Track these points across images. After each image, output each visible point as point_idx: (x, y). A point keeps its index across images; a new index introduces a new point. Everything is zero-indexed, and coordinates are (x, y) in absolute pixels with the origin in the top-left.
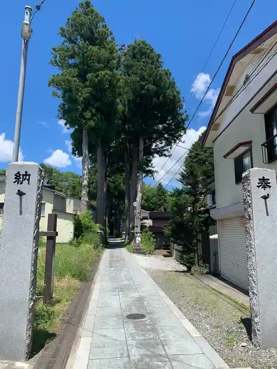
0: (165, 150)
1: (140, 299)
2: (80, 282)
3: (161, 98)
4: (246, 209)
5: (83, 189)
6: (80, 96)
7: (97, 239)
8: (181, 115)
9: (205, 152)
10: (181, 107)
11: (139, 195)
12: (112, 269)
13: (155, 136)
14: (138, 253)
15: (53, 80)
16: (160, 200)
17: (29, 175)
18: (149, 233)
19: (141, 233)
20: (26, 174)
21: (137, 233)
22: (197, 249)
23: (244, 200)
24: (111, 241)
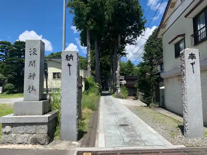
0: (133, 41)
1: (125, 118)
2: (92, 111)
3: (130, 10)
4: (182, 70)
5: (88, 64)
6: (85, 12)
7: (97, 91)
8: (142, 20)
9: (156, 41)
10: (142, 15)
11: (119, 67)
12: (107, 105)
13: (127, 33)
14: (119, 98)
15: (69, 3)
16: (129, 69)
17: (73, 56)
18: (124, 87)
19: (120, 87)
20: (71, 56)
21: (118, 87)
22: (153, 94)
23: (181, 65)
24: (103, 92)
